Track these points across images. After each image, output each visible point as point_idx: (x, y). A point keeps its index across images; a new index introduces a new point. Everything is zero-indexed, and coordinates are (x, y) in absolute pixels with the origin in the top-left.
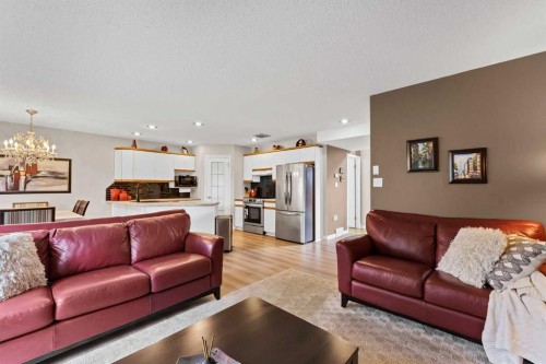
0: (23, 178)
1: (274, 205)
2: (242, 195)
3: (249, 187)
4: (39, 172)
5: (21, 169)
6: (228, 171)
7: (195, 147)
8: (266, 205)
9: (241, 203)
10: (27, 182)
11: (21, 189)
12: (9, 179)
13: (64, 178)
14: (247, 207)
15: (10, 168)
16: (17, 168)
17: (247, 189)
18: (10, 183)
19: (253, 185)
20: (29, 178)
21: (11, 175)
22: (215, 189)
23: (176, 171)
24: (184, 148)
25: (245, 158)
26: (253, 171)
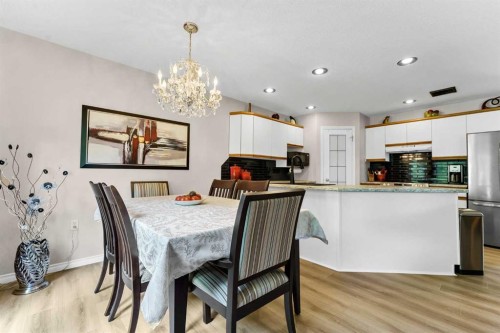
0: (142, 146)
4: (159, 139)
5: (140, 133)
6: (351, 146)
10: (146, 152)
11: (140, 162)
12: (127, 146)
13: (183, 149)
15: (128, 132)
16: (135, 132)
18: (128, 153)
20: (148, 147)
21: (129, 141)
22: (334, 170)
23: (290, 146)
24: (291, 118)
25: (368, 130)
26: (387, 146)
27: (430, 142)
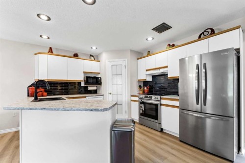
1: (177, 103)
2: (136, 91)
3: (142, 85)
6: (125, 72)
7: (100, 54)
8: (163, 102)
9: (137, 99)
14: (143, 103)
17: (140, 87)
19: (146, 83)
22: (115, 87)
23: (85, 73)
24: (91, 56)
25: (139, 60)
26: (147, 70)
27: (167, 67)
